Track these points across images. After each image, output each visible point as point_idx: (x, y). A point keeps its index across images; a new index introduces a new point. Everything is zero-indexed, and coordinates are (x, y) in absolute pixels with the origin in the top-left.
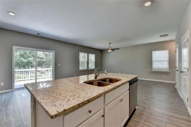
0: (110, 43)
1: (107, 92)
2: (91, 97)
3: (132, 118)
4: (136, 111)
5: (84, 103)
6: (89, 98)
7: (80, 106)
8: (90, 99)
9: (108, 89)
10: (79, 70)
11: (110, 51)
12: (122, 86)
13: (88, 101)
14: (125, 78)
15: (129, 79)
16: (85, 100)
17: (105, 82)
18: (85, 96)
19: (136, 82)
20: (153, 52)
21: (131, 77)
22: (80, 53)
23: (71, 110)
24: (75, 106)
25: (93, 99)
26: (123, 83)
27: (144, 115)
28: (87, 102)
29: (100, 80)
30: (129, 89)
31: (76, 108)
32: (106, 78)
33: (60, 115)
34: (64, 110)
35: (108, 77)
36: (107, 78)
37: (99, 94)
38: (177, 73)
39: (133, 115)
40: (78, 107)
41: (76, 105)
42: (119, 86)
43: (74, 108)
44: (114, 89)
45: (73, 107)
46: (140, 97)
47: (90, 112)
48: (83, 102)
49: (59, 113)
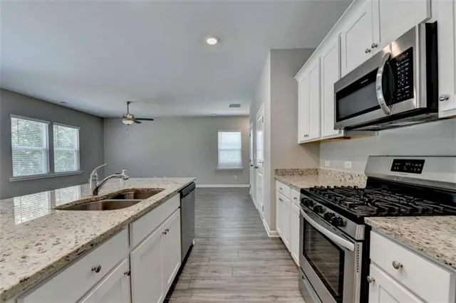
0: (128, 103)
1: (135, 218)
2: (98, 234)
3: (187, 264)
4: (194, 248)
5: (79, 252)
6: (93, 237)
7: (69, 260)
8: (97, 238)
9: (138, 212)
10: (11, 179)
11: (131, 122)
12: (165, 201)
13: (92, 245)
14: (171, 185)
15: (179, 186)
16: (83, 244)
17: (124, 199)
18: (76, 237)
19: (191, 191)
20: (219, 133)
21: (182, 182)
22: (13, 119)
23: (44, 277)
24: (55, 263)
25: (102, 237)
26: (168, 196)
27: (208, 251)
28: (89, 247)
29: (107, 196)
30: (179, 207)
31: (58, 268)
32: (124, 191)
33: (9, 296)
34: (21, 282)
35: (130, 188)
36: (128, 190)
37: (116, 224)
38: (252, 169)
39: (189, 259)
40: (65, 263)
41: (59, 261)
42: (160, 203)
43: (52, 269)
44: (151, 208)
45: (51, 266)
46: (199, 220)
47: (98, 270)
48: (78, 249)
49: (5, 291)
